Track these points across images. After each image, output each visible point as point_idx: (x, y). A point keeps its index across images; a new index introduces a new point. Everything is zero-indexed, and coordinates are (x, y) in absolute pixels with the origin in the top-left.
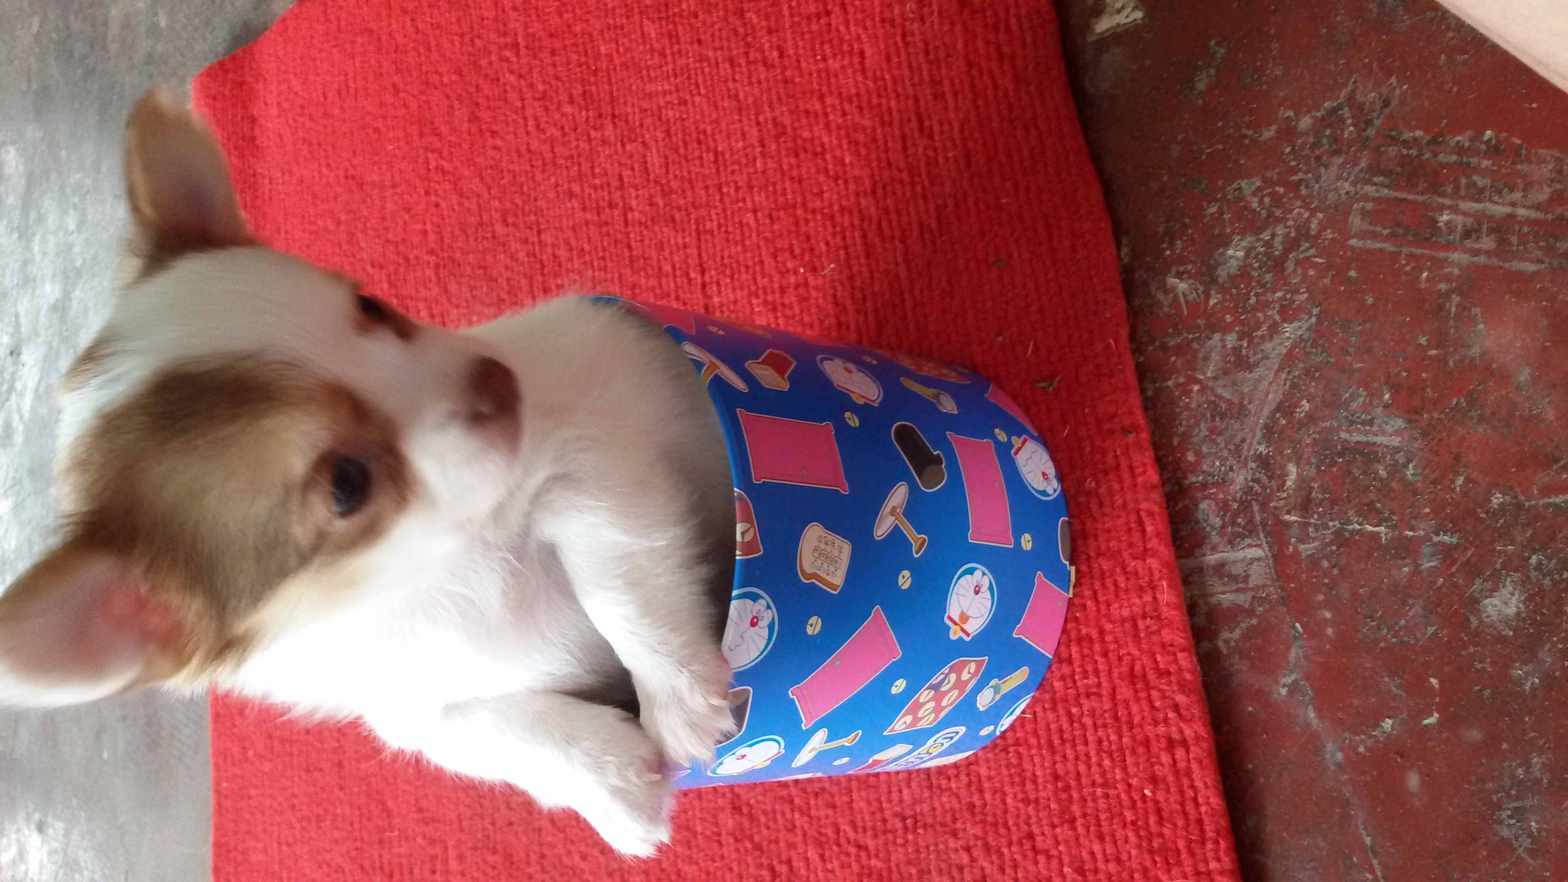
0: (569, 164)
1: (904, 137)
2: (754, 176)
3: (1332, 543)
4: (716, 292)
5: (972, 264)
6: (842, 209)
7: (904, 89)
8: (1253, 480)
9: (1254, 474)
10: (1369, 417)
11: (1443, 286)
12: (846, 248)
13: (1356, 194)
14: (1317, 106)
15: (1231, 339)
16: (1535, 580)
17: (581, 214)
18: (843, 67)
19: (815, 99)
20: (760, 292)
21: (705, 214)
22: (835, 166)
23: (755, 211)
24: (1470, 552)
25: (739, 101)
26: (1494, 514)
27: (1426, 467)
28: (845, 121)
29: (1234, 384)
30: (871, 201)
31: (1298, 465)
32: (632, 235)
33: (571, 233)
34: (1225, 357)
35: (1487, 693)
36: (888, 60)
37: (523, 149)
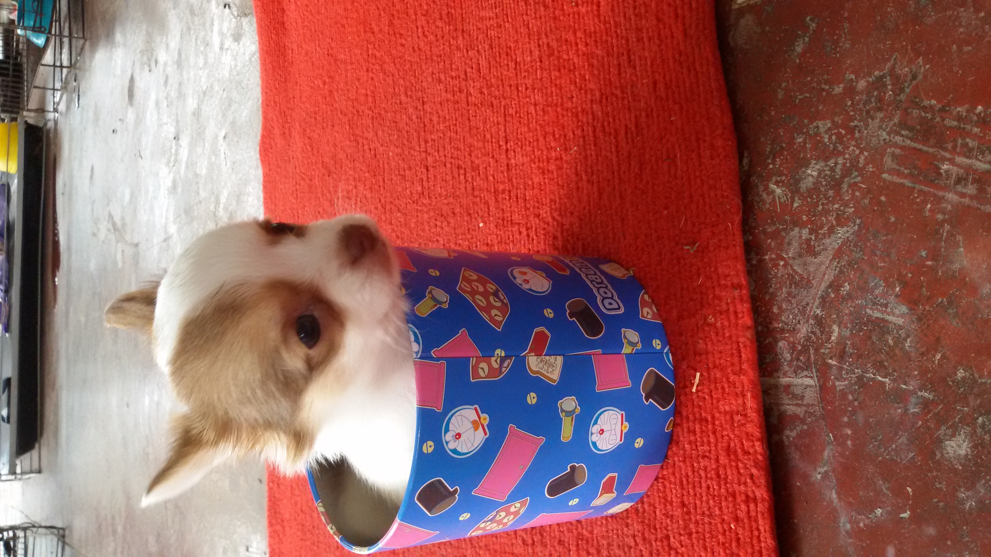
0: (439, 60)
1: (619, 65)
2: (535, 81)
3: (855, 384)
4: (513, 156)
5: (653, 159)
6: (583, 110)
7: (622, 33)
8: (812, 332)
9: (812, 328)
10: (885, 302)
11: (940, 217)
12: (584, 137)
13: (890, 141)
14: (869, 74)
15: (805, 232)
16: (979, 434)
17: (444, 94)
18: (587, 12)
19: (571, 32)
20: (536, 160)
21: (509, 103)
22: (580, 80)
23: (535, 105)
24: (940, 407)
25: (528, 28)
26: (957, 384)
27: (918, 342)
28: (587, 50)
29: (805, 264)
30: (600, 108)
31: (839, 326)
32: (471, 112)
33: (439, 106)
34: (800, 244)
35: (941, 504)
36: (613, 10)
37: (416, 48)
